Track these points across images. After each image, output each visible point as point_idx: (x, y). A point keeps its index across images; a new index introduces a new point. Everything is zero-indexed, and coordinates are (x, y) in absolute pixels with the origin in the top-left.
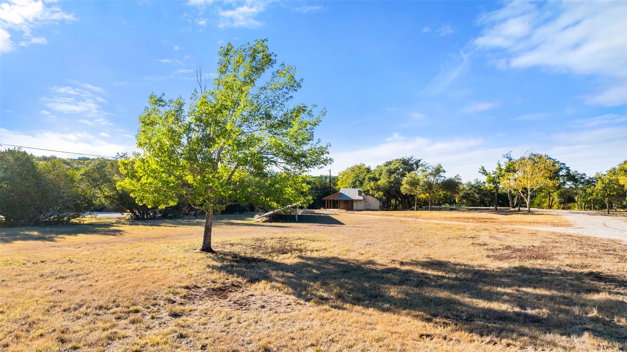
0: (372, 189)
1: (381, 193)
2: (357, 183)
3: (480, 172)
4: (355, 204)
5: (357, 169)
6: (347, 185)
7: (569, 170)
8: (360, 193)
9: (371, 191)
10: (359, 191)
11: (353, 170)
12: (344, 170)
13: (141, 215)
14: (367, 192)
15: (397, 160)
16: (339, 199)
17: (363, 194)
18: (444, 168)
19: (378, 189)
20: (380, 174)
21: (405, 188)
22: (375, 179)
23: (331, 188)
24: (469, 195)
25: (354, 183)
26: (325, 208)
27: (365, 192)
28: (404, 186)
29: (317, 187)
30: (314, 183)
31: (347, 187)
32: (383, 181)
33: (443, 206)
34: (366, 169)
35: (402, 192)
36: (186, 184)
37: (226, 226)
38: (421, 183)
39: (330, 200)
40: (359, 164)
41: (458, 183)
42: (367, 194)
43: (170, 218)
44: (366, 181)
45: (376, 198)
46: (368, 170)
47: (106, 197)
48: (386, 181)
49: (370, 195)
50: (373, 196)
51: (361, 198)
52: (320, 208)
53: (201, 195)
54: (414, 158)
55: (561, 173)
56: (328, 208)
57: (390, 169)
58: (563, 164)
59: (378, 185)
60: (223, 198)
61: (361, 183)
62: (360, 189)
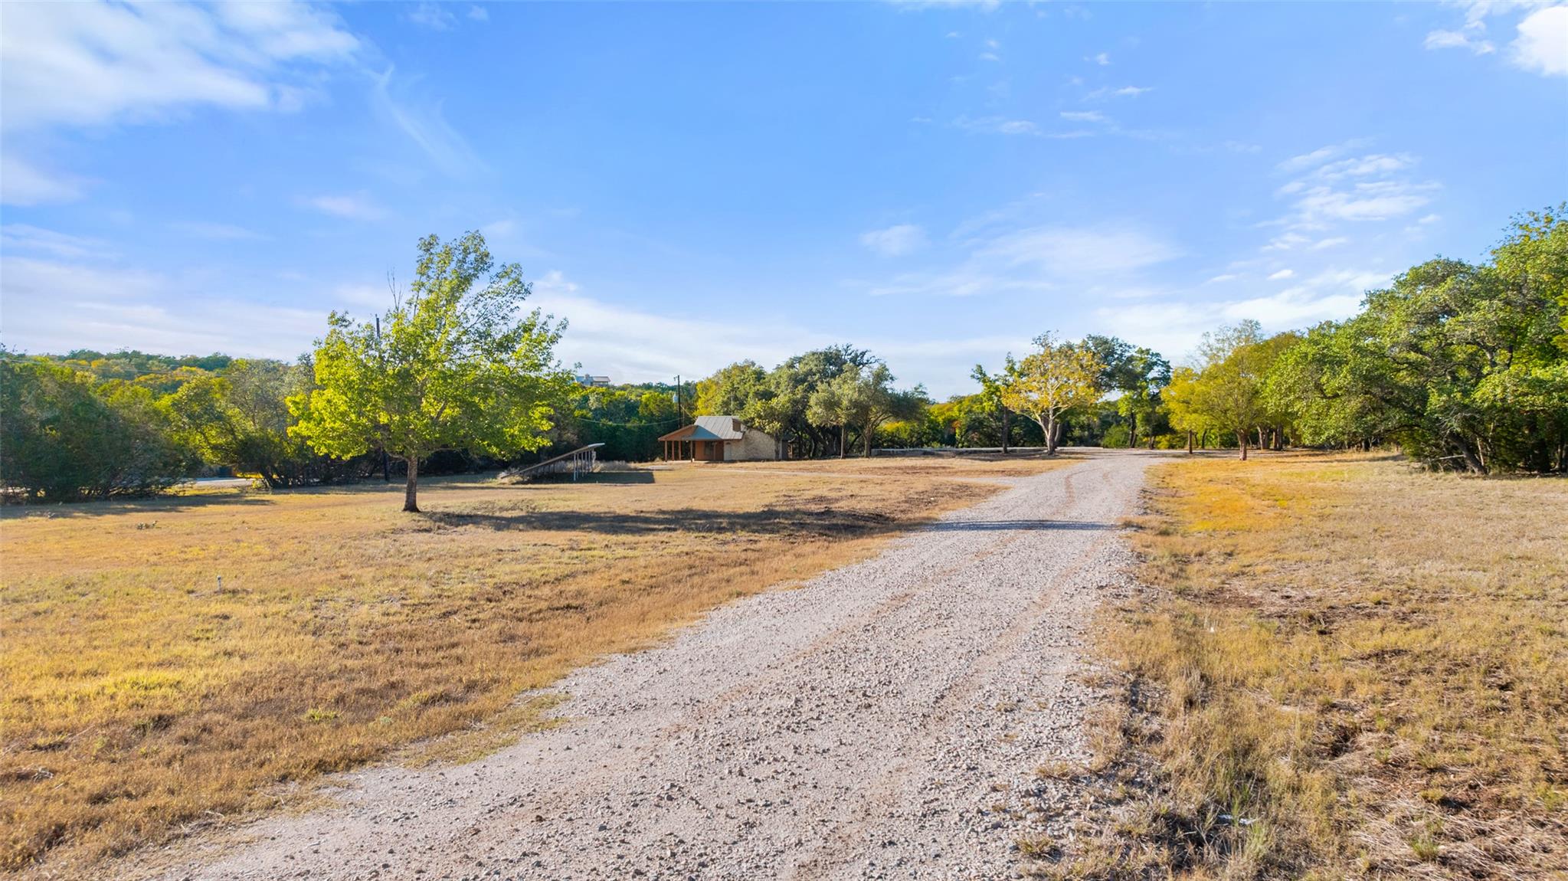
0: (760, 417)
1: (777, 425)
2: (734, 402)
3: (973, 376)
4: (726, 448)
5: (737, 372)
6: (713, 410)
7: (1169, 367)
8: (736, 425)
9: (757, 420)
10: (734, 421)
11: (727, 374)
12: (710, 376)
13: (281, 479)
14: (749, 424)
15: (814, 354)
16: (692, 438)
17: (743, 427)
18: (892, 372)
19: (771, 415)
20: (778, 385)
21: (815, 413)
22: (767, 396)
23: (681, 414)
24: (981, 423)
25: (726, 404)
26: (663, 459)
27: (746, 422)
28: (815, 409)
29: (653, 415)
30: (647, 406)
31: (713, 414)
32: (781, 401)
33: (926, 448)
34: (755, 372)
35: (810, 421)
36: (377, 426)
37: (443, 491)
38: (845, 403)
39: (676, 443)
40: (740, 362)
41: (921, 400)
42: (751, 428)
43: (339, 484)
44: (750, 401)
45: (768, 433)
46: (759, 376)
47: (215, 448)
48: (787, 398)
49: (756, 428)
50: (761, 429)
51: (738, 435)
52: (653, 460)
53: (401, 440)
54: (852, 348)
55: (1150, 375)
56: (670, 458)
57: (797, 374)
58: (1157, 355)
59: (772, 408)
60: (429, 441)
61: (741, 405)
62: (737, 417)
